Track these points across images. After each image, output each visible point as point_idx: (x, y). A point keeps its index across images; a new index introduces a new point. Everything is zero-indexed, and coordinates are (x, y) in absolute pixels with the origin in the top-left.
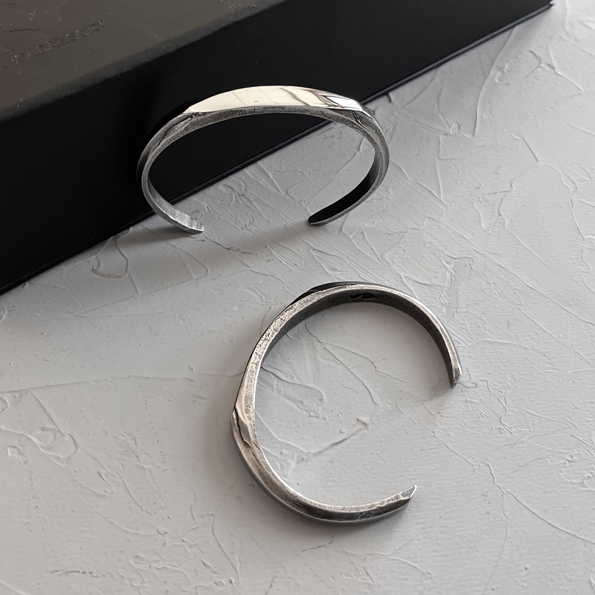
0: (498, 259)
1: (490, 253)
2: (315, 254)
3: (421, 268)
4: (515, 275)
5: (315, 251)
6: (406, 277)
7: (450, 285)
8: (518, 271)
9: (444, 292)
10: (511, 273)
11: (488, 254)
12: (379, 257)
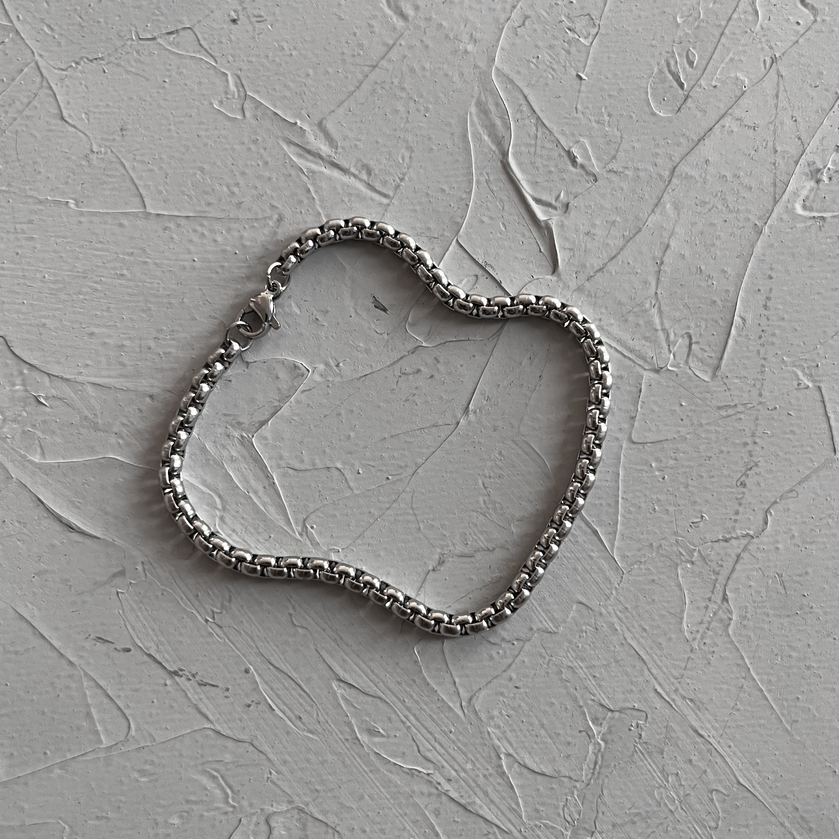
0: (696, 714)
1: (684, 698)
2: (339, 690)
3: (543, 732)
4: (722, 756)
5: (342, 684)
6: (509, 755)
7: (589, 777)
8: (730, 746)
9: (576, 792)
10: (713, 750)
11: (679, 701)
12: (464, 704)
